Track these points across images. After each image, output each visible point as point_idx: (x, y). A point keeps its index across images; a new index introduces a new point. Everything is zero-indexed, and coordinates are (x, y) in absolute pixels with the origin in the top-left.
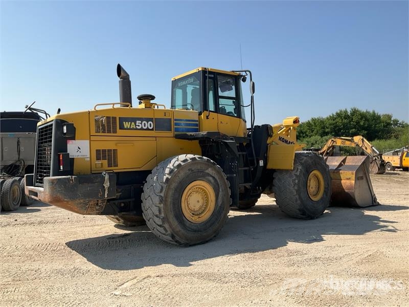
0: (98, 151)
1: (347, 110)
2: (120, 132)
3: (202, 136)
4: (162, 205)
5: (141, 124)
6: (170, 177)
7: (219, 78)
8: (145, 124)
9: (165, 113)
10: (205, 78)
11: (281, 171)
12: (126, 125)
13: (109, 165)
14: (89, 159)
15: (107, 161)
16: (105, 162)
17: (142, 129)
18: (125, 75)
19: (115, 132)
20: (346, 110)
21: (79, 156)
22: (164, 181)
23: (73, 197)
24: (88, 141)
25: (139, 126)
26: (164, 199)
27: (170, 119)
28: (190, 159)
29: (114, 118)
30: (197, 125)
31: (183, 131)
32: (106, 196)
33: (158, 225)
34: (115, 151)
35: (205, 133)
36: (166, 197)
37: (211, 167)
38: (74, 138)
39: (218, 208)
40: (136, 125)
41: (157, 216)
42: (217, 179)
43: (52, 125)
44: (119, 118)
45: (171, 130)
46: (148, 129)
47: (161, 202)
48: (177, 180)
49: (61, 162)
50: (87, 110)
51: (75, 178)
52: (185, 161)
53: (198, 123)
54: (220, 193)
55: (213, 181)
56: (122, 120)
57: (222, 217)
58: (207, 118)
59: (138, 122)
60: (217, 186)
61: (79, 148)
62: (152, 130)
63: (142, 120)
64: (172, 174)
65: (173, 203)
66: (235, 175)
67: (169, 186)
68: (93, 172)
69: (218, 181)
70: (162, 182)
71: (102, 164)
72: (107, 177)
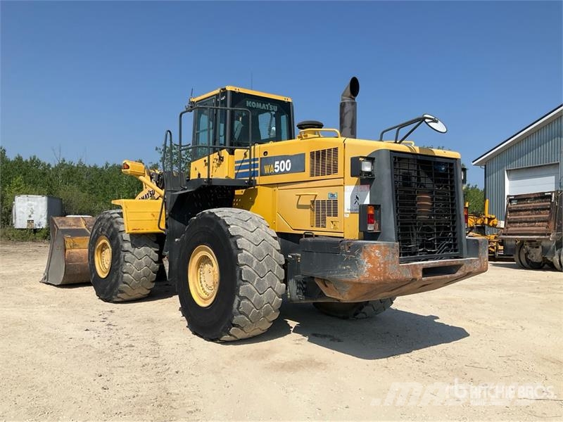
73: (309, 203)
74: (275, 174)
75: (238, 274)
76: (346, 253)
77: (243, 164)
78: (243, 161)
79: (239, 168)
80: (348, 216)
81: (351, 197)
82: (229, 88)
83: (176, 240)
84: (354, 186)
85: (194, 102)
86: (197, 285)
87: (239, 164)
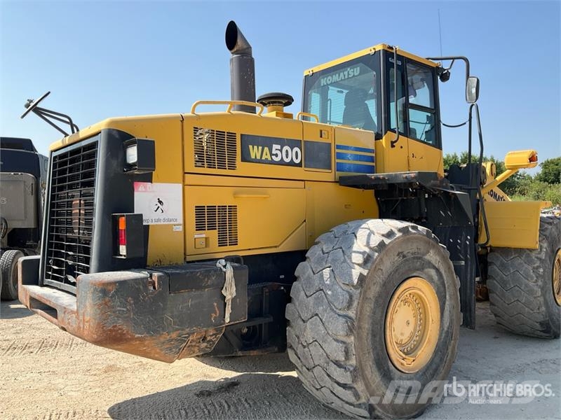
0: (199, 210)
1: (457, 155)
2: (242, 167)
3: (406, 180)
4: (352, 338)
5: (281, 151)
6: (365, 272)
7: (409, 67)
8: (287, 151)
9: (321, 131)
10: (388, 66)
11: (506, 251)
12: (255, 152)
13: (222, 243)
14: (181, 228)
15: (215, 232)
16: (214, 235)
17: (282, 163)
18: (245, 47)
19: (232, 167)
20: (455, 154)
21: (159, 220)
22: (355, 281)
23: (154, 328)
24: (180, 186)
25: (276, 155)
26: (356, 324)
27: (330, 144)
28: (400, 230)
29: (232, 136)
30: (372, 159)
31: (350, 171)
32: (227, 320)
33: (339, 384)
34: (233, 209)
35: (413, 175)
36: (360, 320)
37: (434, 247)
38: (148, 178)
39: (444, 335)
40: (271, 155)
41: (337, 364)
42: (443, 272)
43: (94, 145)
44: (242, 135)
45: (330, 169)
46: (292, 164)
47: (351, 330)
48: (380, 278)
49: (123, 236)
50: (179, 114)
51: (159, 277)
52: (390, 234)
53: (374, 155)
54: (447, 303)
55: (436, 278)
56: (247, 140)
57: (450, 353)
58: (393, 146)
59: (276, 147)
60: (442, 289)
61: (160, 202)
62: (299, 165)
63: (282, 142)
64: (369, 265)
65: (372, 330)
66: (463, 263)
67: (365, 292)
68: (189, 259)
69: (445, 278)
70: (350, 284)
71: (206, 238)
72: (229, 272)
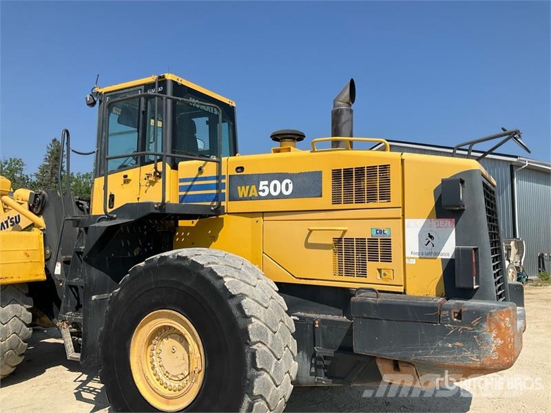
73: (331, 242)
74: (260, 198)
75: (248, 359)
76: (453, 323)
77: (196, 183)
78: (195, 179)
79: (189, 188)
80: (413, 262)
81: (420, 236)
82: (169, 77)
83: (94, 297)
84: (425, 220)
85: (100, 94)
86: (148, 374)
87: (189, 183)
